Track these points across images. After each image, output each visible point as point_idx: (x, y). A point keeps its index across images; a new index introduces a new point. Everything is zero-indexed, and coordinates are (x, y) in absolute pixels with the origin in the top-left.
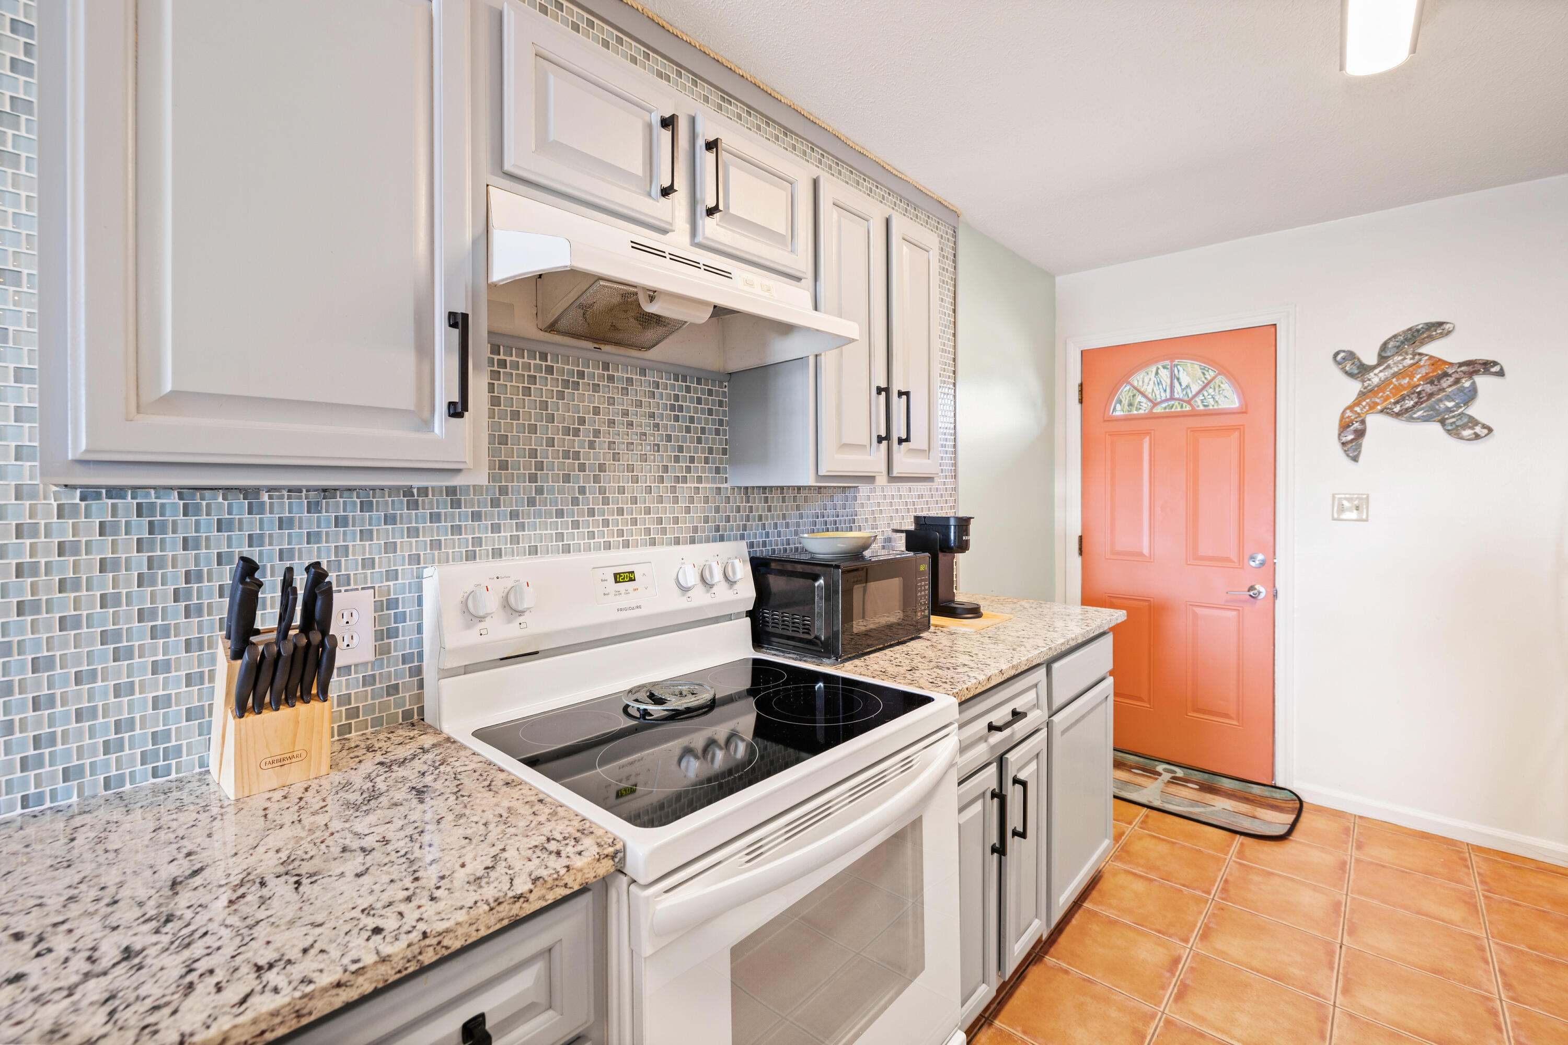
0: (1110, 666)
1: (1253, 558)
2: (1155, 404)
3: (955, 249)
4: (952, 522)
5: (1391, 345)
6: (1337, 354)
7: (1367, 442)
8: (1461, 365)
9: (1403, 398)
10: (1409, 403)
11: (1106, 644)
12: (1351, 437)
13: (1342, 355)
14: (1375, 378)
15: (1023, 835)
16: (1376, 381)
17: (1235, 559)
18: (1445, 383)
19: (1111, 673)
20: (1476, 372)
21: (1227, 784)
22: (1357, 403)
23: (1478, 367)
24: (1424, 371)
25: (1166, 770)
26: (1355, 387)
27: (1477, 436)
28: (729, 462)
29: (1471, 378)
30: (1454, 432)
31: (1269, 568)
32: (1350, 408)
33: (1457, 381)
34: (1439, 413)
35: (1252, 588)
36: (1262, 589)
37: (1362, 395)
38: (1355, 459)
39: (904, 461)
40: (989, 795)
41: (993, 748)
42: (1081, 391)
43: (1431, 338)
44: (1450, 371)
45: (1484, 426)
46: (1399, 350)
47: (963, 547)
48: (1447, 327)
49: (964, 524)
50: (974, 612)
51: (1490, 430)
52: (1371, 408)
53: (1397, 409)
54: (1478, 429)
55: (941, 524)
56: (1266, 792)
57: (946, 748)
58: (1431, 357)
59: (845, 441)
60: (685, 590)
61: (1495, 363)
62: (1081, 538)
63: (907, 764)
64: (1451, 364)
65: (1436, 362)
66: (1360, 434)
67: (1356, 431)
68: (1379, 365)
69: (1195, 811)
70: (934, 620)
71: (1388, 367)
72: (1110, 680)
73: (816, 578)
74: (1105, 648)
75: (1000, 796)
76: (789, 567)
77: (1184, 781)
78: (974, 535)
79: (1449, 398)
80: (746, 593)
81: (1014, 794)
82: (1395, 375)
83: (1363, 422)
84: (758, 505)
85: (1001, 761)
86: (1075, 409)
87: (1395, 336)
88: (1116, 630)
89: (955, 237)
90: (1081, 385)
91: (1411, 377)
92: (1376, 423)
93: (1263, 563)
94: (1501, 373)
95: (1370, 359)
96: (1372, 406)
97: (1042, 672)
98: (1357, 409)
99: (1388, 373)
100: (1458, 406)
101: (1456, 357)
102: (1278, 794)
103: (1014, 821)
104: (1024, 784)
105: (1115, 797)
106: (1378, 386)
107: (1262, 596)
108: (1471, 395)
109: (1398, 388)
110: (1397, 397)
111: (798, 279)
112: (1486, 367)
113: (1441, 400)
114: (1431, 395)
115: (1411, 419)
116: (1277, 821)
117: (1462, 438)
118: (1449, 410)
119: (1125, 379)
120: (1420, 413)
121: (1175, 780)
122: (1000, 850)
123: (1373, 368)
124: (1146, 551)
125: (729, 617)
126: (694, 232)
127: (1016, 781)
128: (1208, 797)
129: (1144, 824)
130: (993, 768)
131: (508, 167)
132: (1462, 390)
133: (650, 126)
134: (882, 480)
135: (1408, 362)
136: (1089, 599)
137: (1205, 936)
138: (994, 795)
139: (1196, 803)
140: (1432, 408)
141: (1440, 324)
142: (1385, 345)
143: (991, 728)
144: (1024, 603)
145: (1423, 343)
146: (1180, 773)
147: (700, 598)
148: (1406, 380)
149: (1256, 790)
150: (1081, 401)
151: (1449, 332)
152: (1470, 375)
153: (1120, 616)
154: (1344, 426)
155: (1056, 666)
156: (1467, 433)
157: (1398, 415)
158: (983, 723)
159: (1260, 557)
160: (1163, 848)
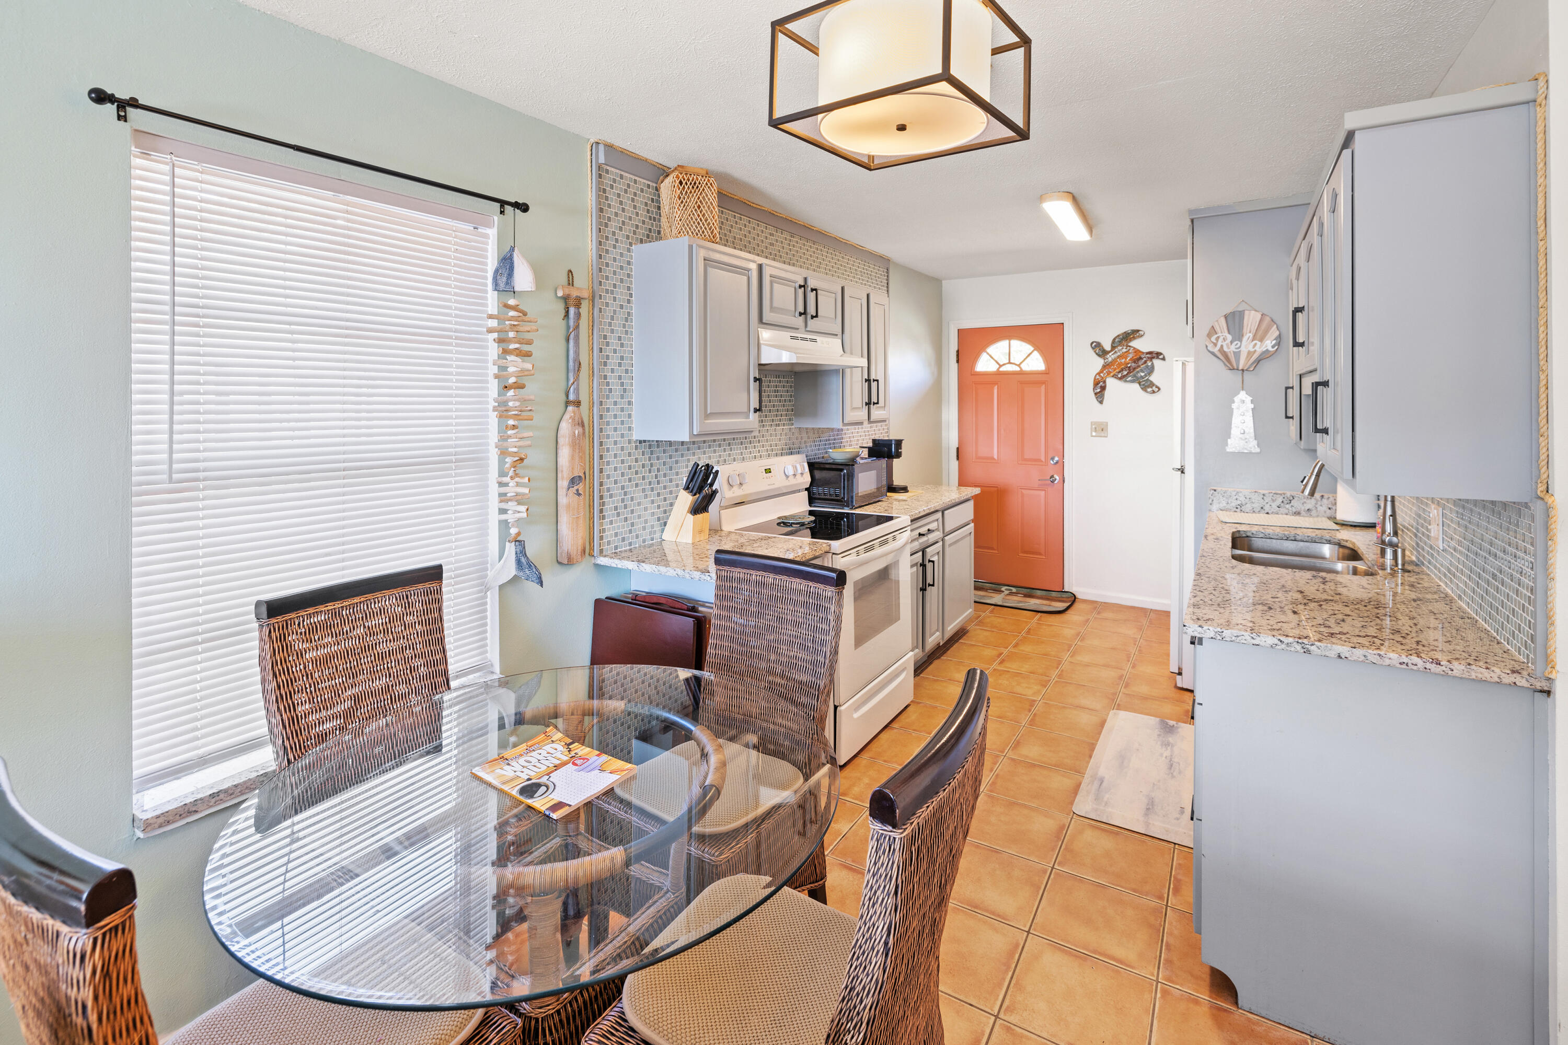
0: (972, 517)
1: (1053, 459)
2: (1001, 366)
3: (888, 280)
4: (893, 442)
5: (1117, 340)
6: (1092, 343)
7: (1107, 393)
8: (1147, 353)
9: (1122, 370)
10: (1125, 373)
11: (970, 505)
12: (1099, 390)
13: (1094, 344)
14: (1111, 357)
15: (933, 585)
16: (1110, 359)
17: (1043, 460)
18: (1141, 362)
19: (973, 521)
20: (1153, 358)
21: (1039, 593)
22: (1101, 371)
23: (1155, 355)
24: (1131, 356)
25: (1006, 589)
26: (1100, 362)
27: (1154, 392)
28: (794, 415)
29: (1151, 360)
30: (1144, 388)
31: (1061, 465)
32: (1099, 374)
33: (1145, 362)
34: (1138, 379)
35: (1052, 477)
36: (1057, 478)
37: (1104, 367)
38: (1101, 402)
39: (876, 413)
40: (919, 565)
41: (921, 544)
42: (958, 356)
43: (1134, 338)
44: (1143, 356)
45: (1157, 387)
46: (1120, 343)
47: (898, 455)
48: (1140, 332)
49: (899, 443)
50: (904, 489)
51: (1159, 389)
52: (1108, 374)
53: (1119, 376)
54: (1154, 388)
55: (887, 443)
56: (1059, 595)
57: (906, 536)
58: (1134, 348)
59: (854, 406)
60: (787, 477)
61: (1161, 354)
62: (958, 448)
63: (894, 539)
64: (1143, 353)
65: (1137, 351)
66: (1103, 388)
67: (1101, 387)
68: (1111, 351)
69: (1020, 605)
70: (889, 494)
71: (1116, 352)
72: (972, 525)
73: (842, 470)
74: (969, 507)
75: (923, 565)
76: (822, 466)
77: (1016, 594)
78: (904, 449)
79: (1142, 371)
80: (807, 479)
81: (929, 566)
82: (1119, 357)
83: (1105, 382)
84: (804, 435)
85: (923, 551)
86: (953, 367)
87: (1118, 336)
88: (976, 498)
89: (888, 273)
90: (958, 351)
91: (1126, 359)
92: (1111, 383)
93: (1057, 462)
94: (1164, 359)
95: (1108, 347)
96: (1109, 373)
97: (939, 515)
98: (1102, 375)
99: (1116, 355)
100: (1146, 375)
101: (1145, 349)
102: (1064, 595)
103: (929, 580)
104: (933, 562)
105: (975, 602)
106: (1111, 362)
107: (1056, 482)
108: (1151, 370)
109: (1120, 364)
110: (1120, 369)
111: (837, 335)
112: (1158, 355)
113: (1138, 372)
114: (1134, 369)
115: (1126, 381)
116: (1061, 606)
117: (1147, 392)
118: (1142, 378)
119: (983, 349)
120: (1130, 378)
121: (1011, 594)
122: (923, 590)
123: (1110, 352)
124: (996, 457)
125: (799, 491)
126: (806, 326)
127: (930, 561)
128: (1028, 599)
129: (992, 612)
130: (921, 553)
131: (764, 321)
132: (1147, 366)
133: (795, 289)
134: (866, 423)
135: (1124, 350)
136: (962, 483)
137: (1016, 646)
138: (921, 565)
139: (1021, 602)
140: (1135, 376)
141: (1138, 331)
142: (1114, 339)
143: (920, 535)
144: (928, 486)
145: (1131, 340)
146: (1014, 590)
147: (792, 481)
148: (1123, 360)
149: (1054, 594)
150: (958, 361)
151: (1142, 336)
152: (1151, 359)
153: (977, 491)
154: (1096, 384)
155: (946, 512)
156: (1149, 390)
157: (1120, 379)
158: (917, 532)
159: (1056, 459)
160: (1000, 620)
